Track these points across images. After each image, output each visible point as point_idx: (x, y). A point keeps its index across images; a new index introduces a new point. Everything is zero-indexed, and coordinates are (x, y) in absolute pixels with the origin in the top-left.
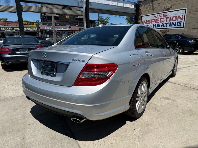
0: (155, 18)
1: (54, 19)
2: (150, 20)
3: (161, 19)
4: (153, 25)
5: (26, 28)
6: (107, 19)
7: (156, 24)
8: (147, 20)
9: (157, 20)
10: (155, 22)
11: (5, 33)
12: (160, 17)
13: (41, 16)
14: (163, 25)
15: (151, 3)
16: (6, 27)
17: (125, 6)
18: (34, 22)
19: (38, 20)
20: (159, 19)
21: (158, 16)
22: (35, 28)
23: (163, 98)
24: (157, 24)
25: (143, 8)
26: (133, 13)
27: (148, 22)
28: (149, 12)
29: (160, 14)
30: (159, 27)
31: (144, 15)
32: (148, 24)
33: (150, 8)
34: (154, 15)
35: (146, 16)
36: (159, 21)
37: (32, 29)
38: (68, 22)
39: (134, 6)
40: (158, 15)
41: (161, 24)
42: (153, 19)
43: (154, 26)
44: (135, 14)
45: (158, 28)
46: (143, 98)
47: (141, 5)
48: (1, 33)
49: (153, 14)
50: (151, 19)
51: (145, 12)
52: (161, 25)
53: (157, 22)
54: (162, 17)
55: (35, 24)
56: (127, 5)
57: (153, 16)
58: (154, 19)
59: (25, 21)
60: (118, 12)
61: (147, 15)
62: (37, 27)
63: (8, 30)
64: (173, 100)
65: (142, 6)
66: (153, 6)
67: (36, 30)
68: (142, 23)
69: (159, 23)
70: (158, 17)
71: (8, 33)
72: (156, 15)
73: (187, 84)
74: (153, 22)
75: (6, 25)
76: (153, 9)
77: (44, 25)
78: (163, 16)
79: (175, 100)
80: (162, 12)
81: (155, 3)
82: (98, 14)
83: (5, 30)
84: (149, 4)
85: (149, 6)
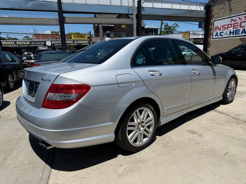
0: (233, 22)
1: (102, 30)
2: (226, 25)
3: (241, 23)
4: (230, 31)
5: (77, 41)
6: (175, 25)
7: (234, 30)
8: (221, 26)
9: (235, 25)
10: (232, 28)
11: (56, 47)
12: (240, 20)
13: (94, 27)
14: (243, 31)
15: (227, 2)
16: (57, 41)
17: (190, 9)
18: (85, 34)
19: (90, 32)
20: (238, 23)
21: (238, 19)
22: (86, 41)
23: (188, 131)
24: (236, 31)
25: (215, 10)
26: (201, 18)
27: (223, 27)
28: (225, 15)
29: (240, 17)
30: (239, 34)
31: (217, 18)
32: (222, 30)
33: (225, 9)
34: (231, 18)
35: (221, 20)
36: (238, 25)
37: (83, 42)
38: (124, 32)
39: (203, 7)
40: (237, 17)
41: (241, 29)
42: (229, 23)
43: (232, 33)
44: (205, 18)
45: (236, 35)
46: (144, 128)
47: (213, 5)
48: (52, 48)
49: (229, 17)
50: (227, 23)
51: (219, 14)
52: (241, 31)
53: (235, 27)
54: (243, 21)
55: (86, 36)
56: (194, 8)
57: (229, 20)
58: (231, 23)
59: (77, 34)
60: (180, 17)
61: (222, 18)
62: (89, 40)
63: (58, 44)
64: (200, 135)
65: (215, 7)
66: (230, 6)
67: (87, 43)
68: (214, 29)
69: (239, 28)
70: (237, 21)
71: (59, 47)
72: (234, 18)
73: (239, 115)
74: (230, 27)
75: (57, 39)
76: (231, 10)
77: (97, 37)
78: (245, 18)
79: (203, 135)
80: (243, 13)
81: (232, 2)
82: (160, 21)
83: (55, 44)
84: (225, 3)
85: (225, 6)
